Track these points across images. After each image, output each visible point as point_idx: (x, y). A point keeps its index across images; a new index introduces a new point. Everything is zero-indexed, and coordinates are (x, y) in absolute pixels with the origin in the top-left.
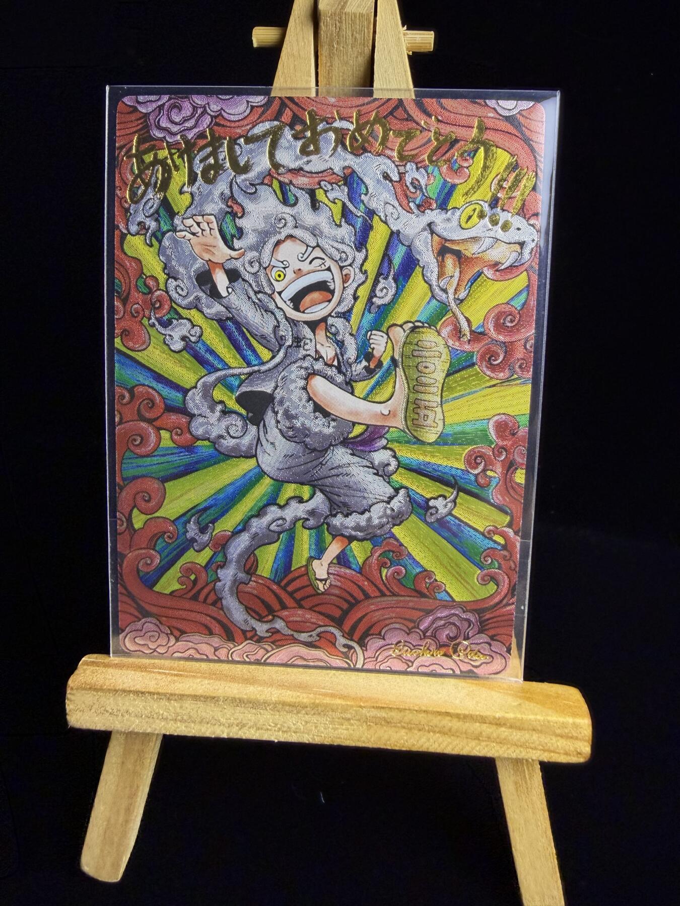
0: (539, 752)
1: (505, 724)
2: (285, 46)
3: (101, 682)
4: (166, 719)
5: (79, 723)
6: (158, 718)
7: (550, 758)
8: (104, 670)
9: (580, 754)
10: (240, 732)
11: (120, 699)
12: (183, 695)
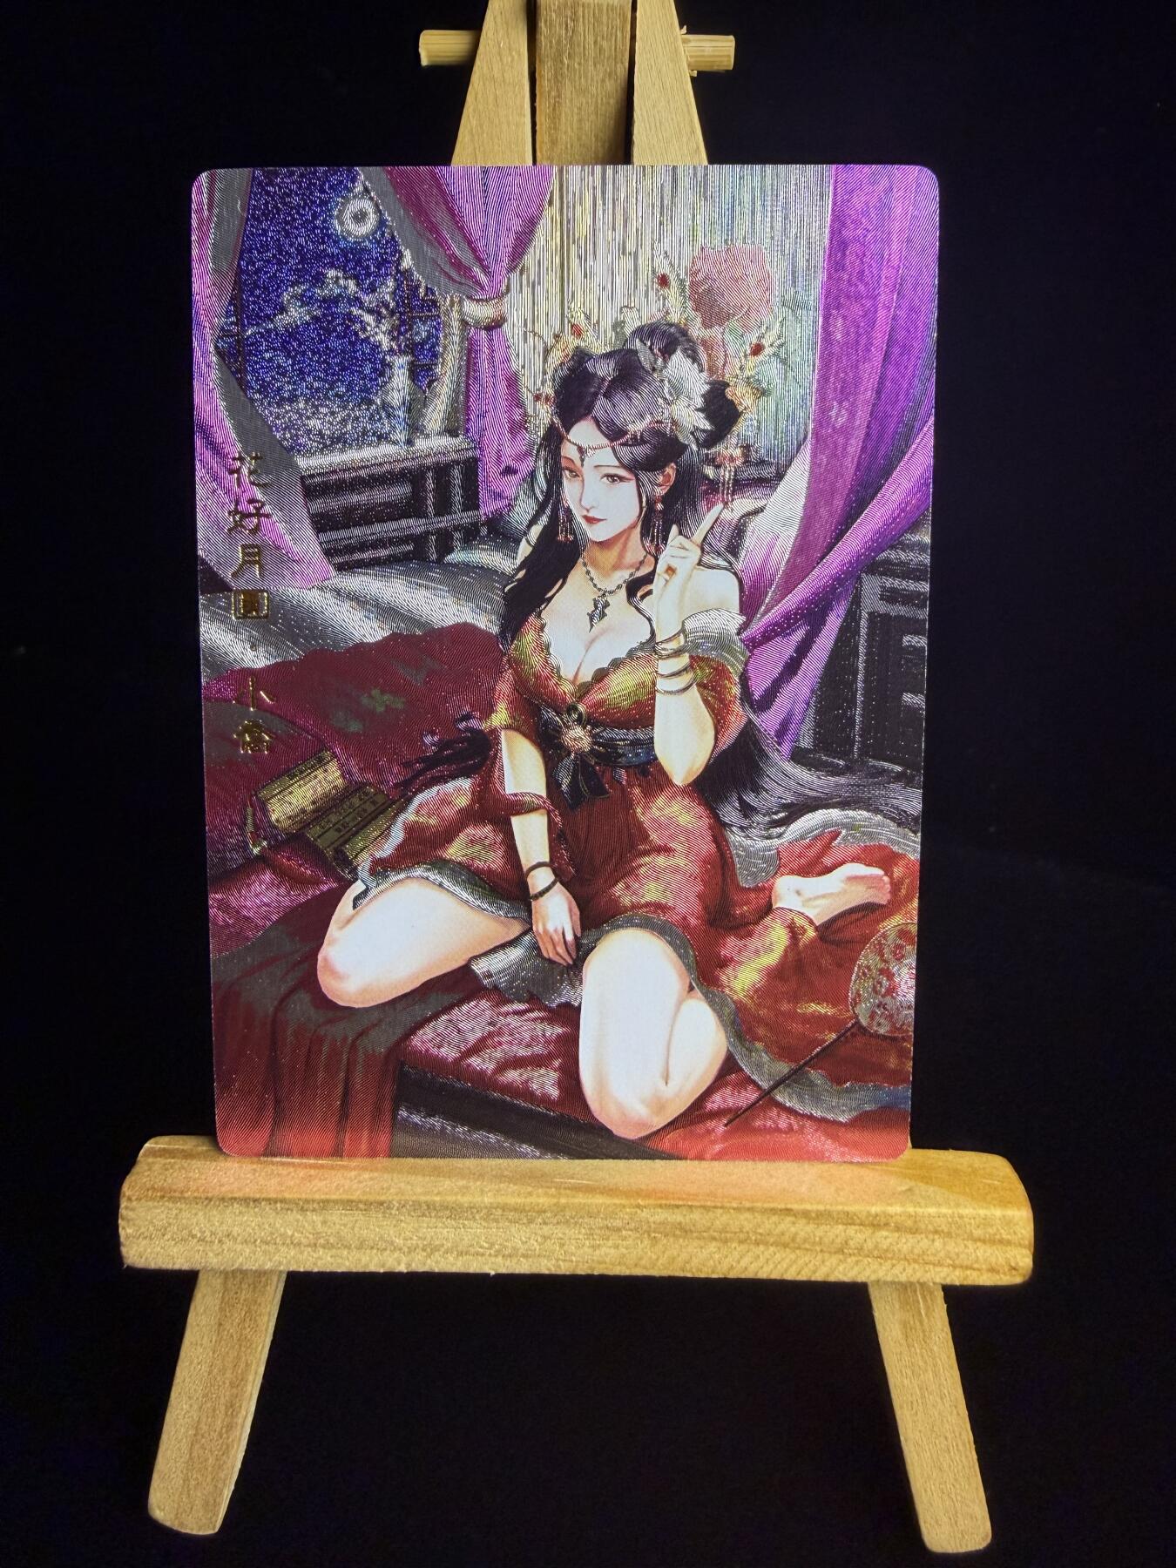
0: (945, 1269)
1: (886, 1224)
2: (478, 62)
3: (181, 1185)
4: (299, 1244)
5: (143, 1260)
6: (284, 1244)
7: (965, 1279)
8: (185, 1163)
9: (1015, 1269)
10: (429, 1261)
11: (215, 1212)
12: (328, 1201)
